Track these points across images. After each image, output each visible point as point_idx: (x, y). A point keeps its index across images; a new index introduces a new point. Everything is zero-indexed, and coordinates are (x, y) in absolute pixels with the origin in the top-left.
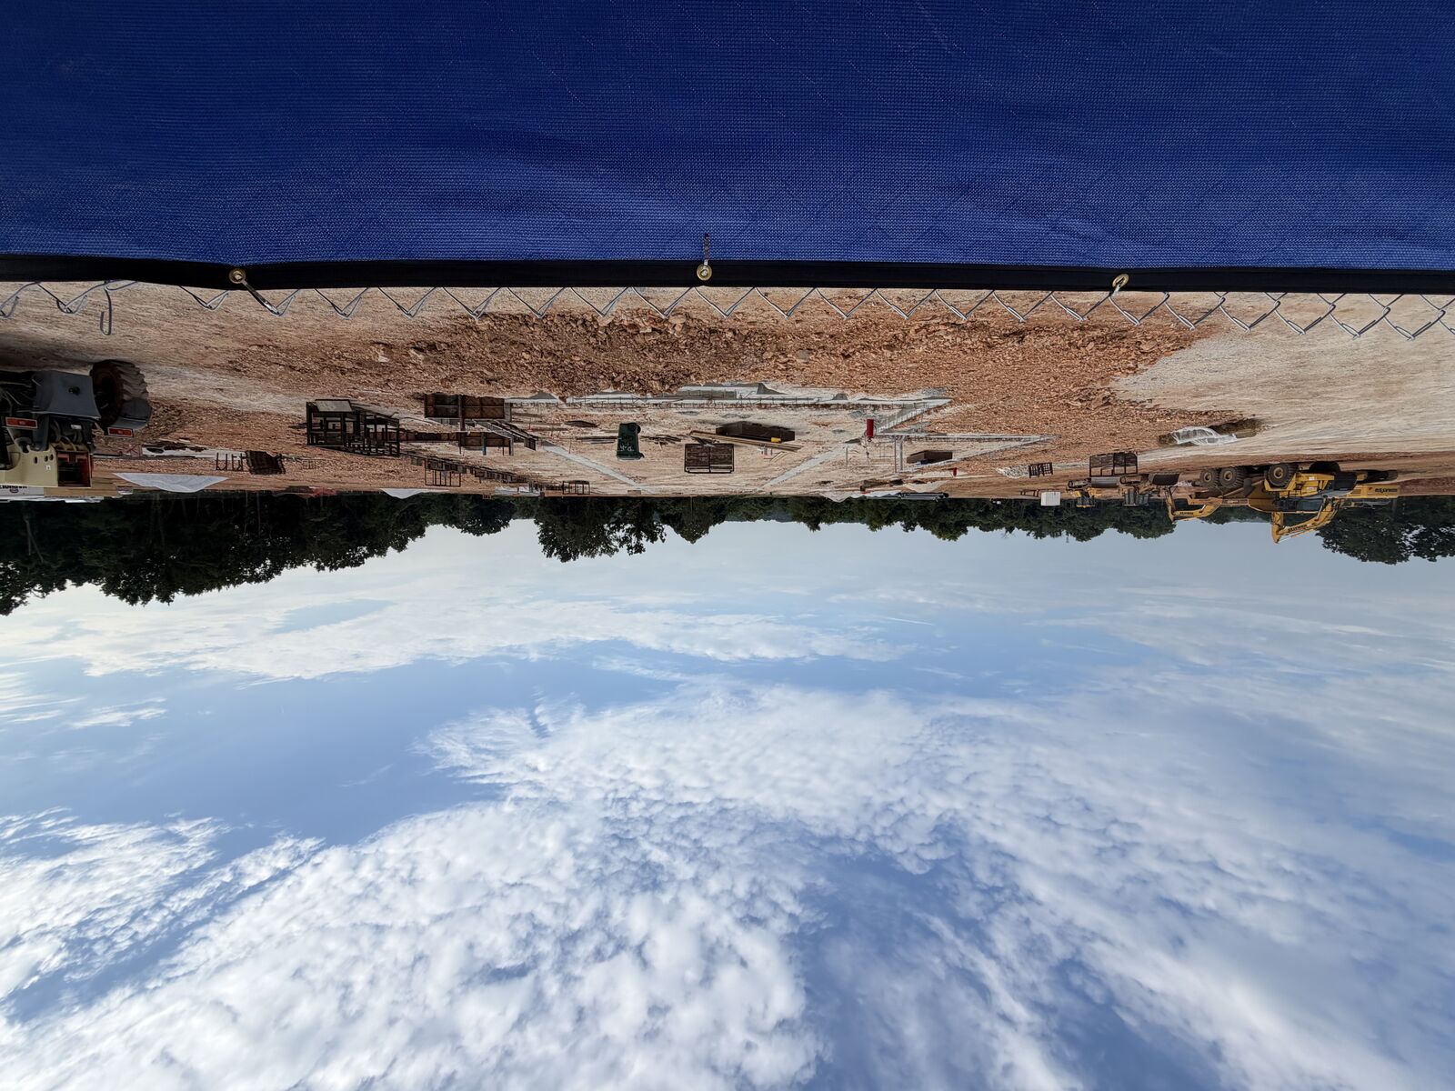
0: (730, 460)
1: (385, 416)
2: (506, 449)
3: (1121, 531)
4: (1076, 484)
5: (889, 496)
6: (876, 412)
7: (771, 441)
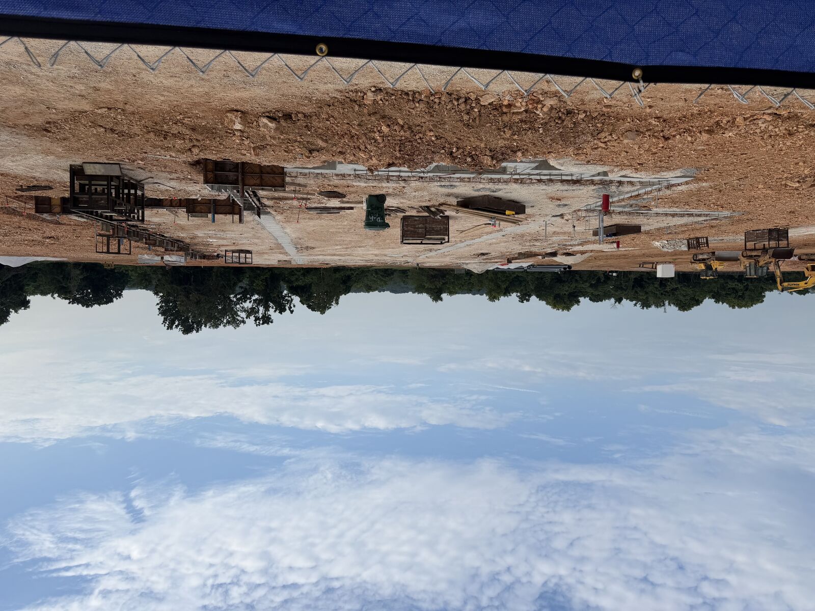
0: (446, 232)
3: (717, 301)
6: (620, 188)
7: (504, 214)
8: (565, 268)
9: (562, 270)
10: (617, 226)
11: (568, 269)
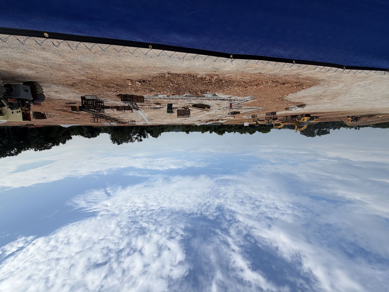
0: (189, 114)
2: (131, 111)
4: (255, 120)
6: (234, 101)
7: (205, 109)
8: (221, 124)
10: (234, 112)
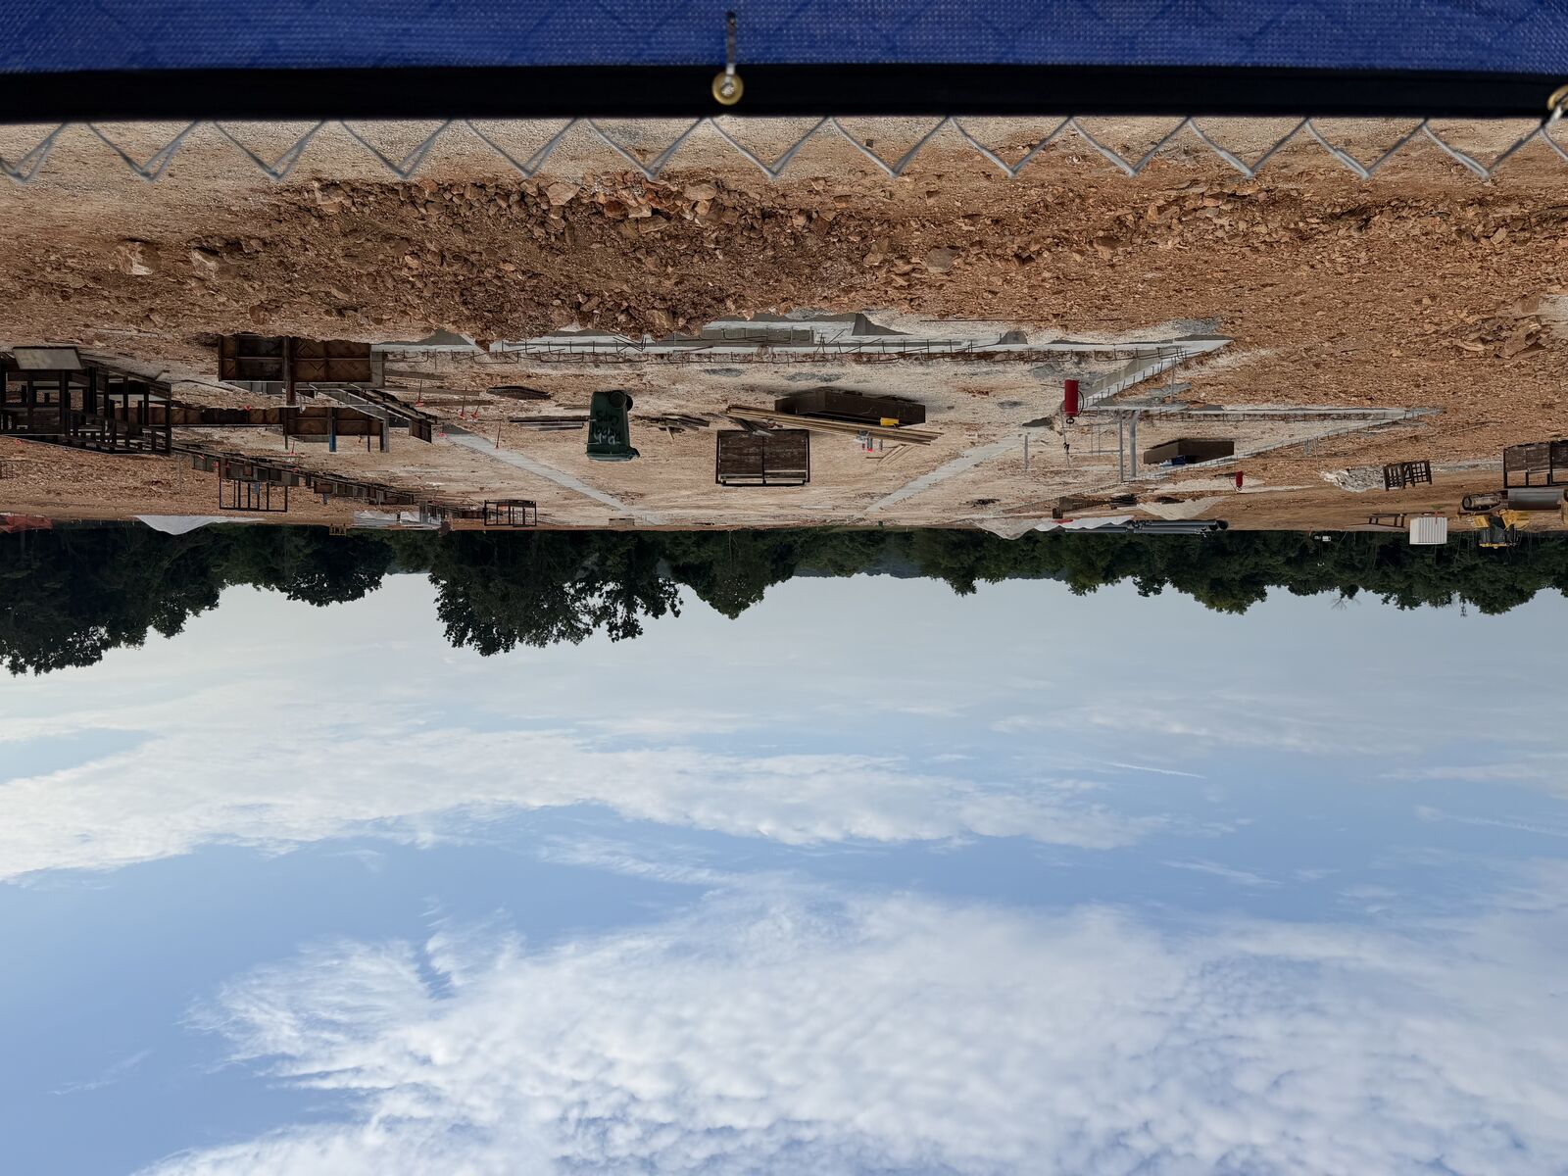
0: (803, 460)
1: (144, 377)
2: (375, 439)
4: (1479, 502)
5: (1110, 527)
6: (1083, 365)
7: (878, 424)
8: (1213, 528)
9: (1208, 530)
10: (1182, 443)
11: (1219, 529)
